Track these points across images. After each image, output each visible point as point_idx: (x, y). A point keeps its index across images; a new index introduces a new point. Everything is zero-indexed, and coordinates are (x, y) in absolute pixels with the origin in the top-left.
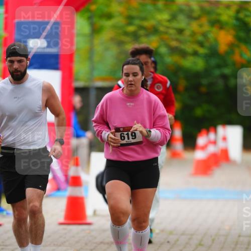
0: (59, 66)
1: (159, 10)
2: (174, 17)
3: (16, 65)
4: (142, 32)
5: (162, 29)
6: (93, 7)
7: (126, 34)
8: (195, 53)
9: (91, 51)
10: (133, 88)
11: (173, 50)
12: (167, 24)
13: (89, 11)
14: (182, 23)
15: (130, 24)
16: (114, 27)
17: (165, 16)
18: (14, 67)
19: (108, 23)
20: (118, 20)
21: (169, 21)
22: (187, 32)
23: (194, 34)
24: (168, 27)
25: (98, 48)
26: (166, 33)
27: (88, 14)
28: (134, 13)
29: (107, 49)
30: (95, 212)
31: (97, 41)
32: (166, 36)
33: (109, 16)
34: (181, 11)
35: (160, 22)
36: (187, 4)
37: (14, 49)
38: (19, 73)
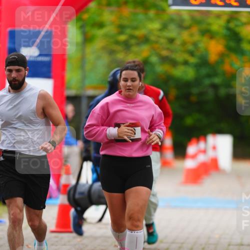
0: (52, 74)
1: (151, 20)
2: (164, 27)
3: (14, 75)
4: (133, 41)
5: (153, 38)
6: (85, 16)
7: (117, 43)
8: (186, 63)
9: (83, 60)
11: (164, 60)
12: (158, 33)
15: (121, 33)
16: (106, 36)
17: (156, 25)
18: (13, 76)
19: (100, 33)
20: (110, 29)
21: (160, 30)
22: (178, 42)
23: (184, 43)
24: (159, 37)
25: (90, 57)
26: (157, 42)
27: (80, 23)
28: (125, 22)
29: (98, 58)
31: (89, 49)
33: (101, 25)
34: (172, 20)
35: (151, 31)
36: (178, 13)
37: (13, 58)
38: (17, 82)
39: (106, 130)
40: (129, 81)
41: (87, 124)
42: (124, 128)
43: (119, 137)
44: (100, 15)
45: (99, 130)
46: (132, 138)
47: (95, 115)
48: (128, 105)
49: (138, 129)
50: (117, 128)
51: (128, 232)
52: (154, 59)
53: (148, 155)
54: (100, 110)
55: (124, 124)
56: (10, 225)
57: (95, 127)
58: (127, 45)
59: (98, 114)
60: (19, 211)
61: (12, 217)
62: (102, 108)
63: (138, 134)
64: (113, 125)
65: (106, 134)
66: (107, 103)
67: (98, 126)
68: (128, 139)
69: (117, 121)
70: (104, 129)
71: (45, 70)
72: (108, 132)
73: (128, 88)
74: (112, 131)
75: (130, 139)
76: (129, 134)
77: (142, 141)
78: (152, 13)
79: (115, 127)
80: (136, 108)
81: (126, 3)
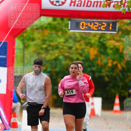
0: (7, 65)
1: (59, 37)
2: (66, 41)
4: (50, 48)
5: (61, 47)
6: (25, 35)
7: (42, 49)
8: (78, 59)
11: (66, 58)
12: (62, 44)
13: (23, 36)
14: (71, 43)
15: (44, 44)
16: (35, 45)
17: (62, 40)
19: (32, 43)
20: (38, 42)
21: (64, 42)
22: (74, 49)
23: (77, 49)
24: (63, 46)
25: (27, 56)
27: (22, 38)
28: (46, 38)
31: (26, 52)
32: (62, 50)
33: (33, 40)
34: (70, 37)
36: (74, 34)
44: (32, 34)
52: (61, 57)
58: (47, 50)
71: (3, 62)
73: (73, 72)
78: (60, 33)
81: (46, 28)
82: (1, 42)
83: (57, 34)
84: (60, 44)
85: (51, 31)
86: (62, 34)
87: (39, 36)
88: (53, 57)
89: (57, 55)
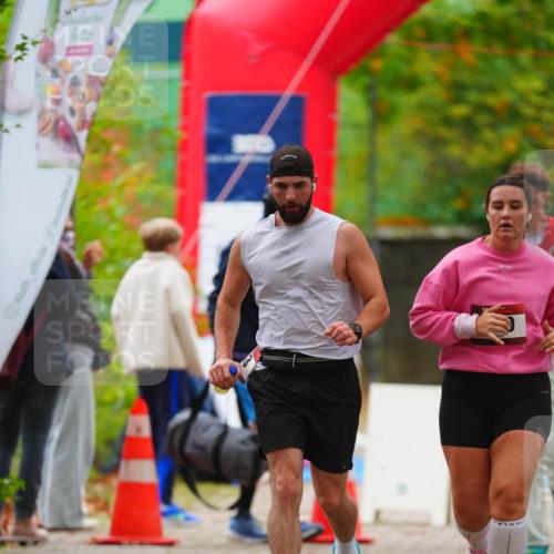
1: (521, 70)
3: (290, 194)
4: (483, 118)
5: (528, 111)
6: (377, 64)
7: (448, 122)
9: (371, 161)
10: (510, 234)
12: (536, 99)
13: (369, 72)
15: (457, 100)
16: (423, 107)
17: (534, 83)
19: (405, 100)
20: (432, 92)
21: (544, 94)
24: (539, 108)
25: (387, 154)
26: (537, 120)
27: (365, 80)
28: (465, 77)
29: (405, 156)
30: (377, 514)
31: (383, 139)
32: (536, 128)
33: (411, 84)
35: (522, 97)
37: (286, 160)
38: (297, 209)
39: (453, 320)
40: (506, 207)
41: (415, 306)
42: (488, 316)
43: (478, 333)
44: (409, 62)
45: (438, 319)
46: (506, 337)
47: (432, 288)
48: (501, 266)
49: (520, 319)
50: (475, 316)
51: (493, 524)
53: (544, 370)
54: (441, 279)
55: (489, 307)
56: (274, 507)
57: (430, 312)
58: (469, 128)
59: (437, 286)
60: (292, 476)
61: (279, 488)
62: (446, 272)
63: (521, 328)
64: (469, 308)
65: (452, 327)
66: (456, 263)
67: (437, 310)
68: (498, 339)
69: (476, 300)
70: (449, 317)
72: (456, 323)
73: (503, 222)
74: (465, 322)
75: (503, 340)
76: (498, 328)
77: (528, 343)
78: (525, 57)
79: (472, 314)
80: (516, 274)
81: (467, 34)
82: (277, 99)
83: (512, 58)
84: (528, 102)
85: (488, 45)
86: (536, 58)
87: (436, 67)
88: (496, 157)
89: (511, 147)
